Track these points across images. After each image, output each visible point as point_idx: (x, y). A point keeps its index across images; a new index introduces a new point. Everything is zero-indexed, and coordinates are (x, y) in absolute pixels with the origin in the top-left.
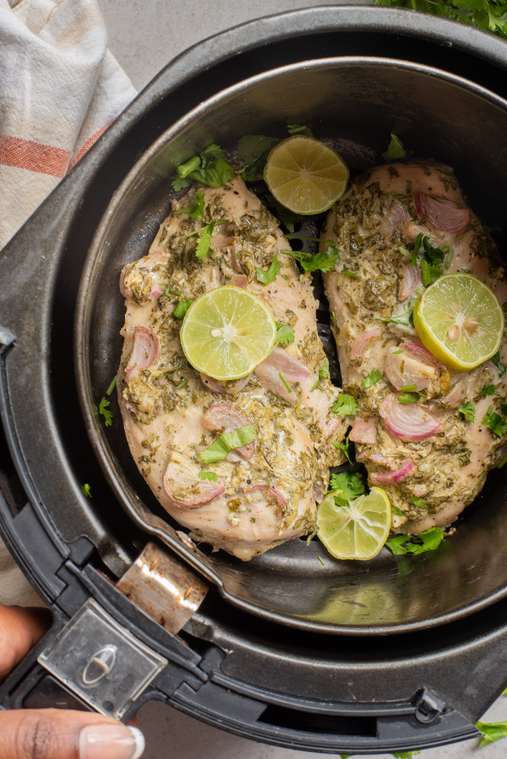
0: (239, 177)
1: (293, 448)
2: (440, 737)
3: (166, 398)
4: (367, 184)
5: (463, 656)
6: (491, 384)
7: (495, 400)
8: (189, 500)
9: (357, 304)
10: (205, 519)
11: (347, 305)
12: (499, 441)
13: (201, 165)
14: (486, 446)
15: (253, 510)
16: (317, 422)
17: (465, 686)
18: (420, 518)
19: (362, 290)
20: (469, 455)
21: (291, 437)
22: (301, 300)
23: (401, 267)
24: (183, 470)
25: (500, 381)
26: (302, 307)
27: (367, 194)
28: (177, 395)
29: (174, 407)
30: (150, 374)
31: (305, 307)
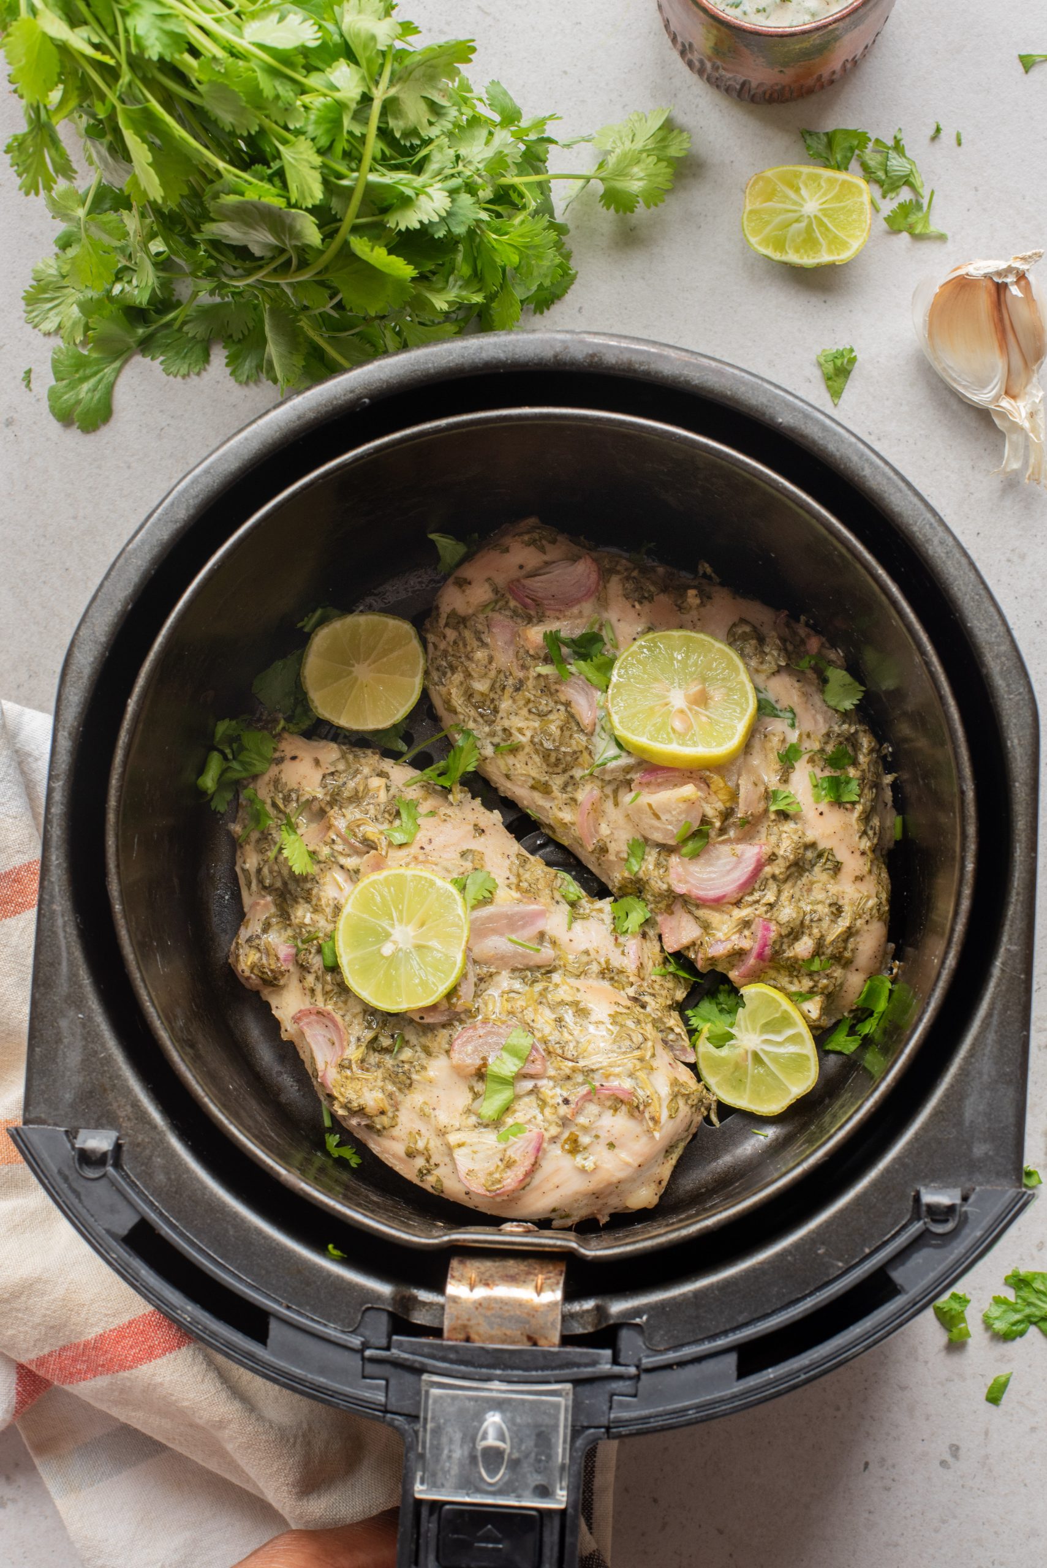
0: (286, 735)
1: (593, 1018)
2: (982, 1236)
3: (392, 1076)
4: (442, 621)
5: (936, 1113)
6: (788, 745)
7: (811, 760)
8: (509, 1180)
9: (544, 778)
10: (552, 1190)
11: (533, 788)
12: (859, 808)
13: (225, 758)
14: (847, 826)
15: (600, 1133)
16: (607, 962)
17: (970, 1149)
18: (839, 982)
19: (535, 757)
20: (833, 855)
21: (582, 1005)
22: (471, 828)
23: (557, 691)
24: (475, 1148)
25: (797, 732)
26: (480, 835)
27: (451, 634)
28: (403, 1062)
29: (410, 1078)
30: (350, 1061)
31: (483, 831)
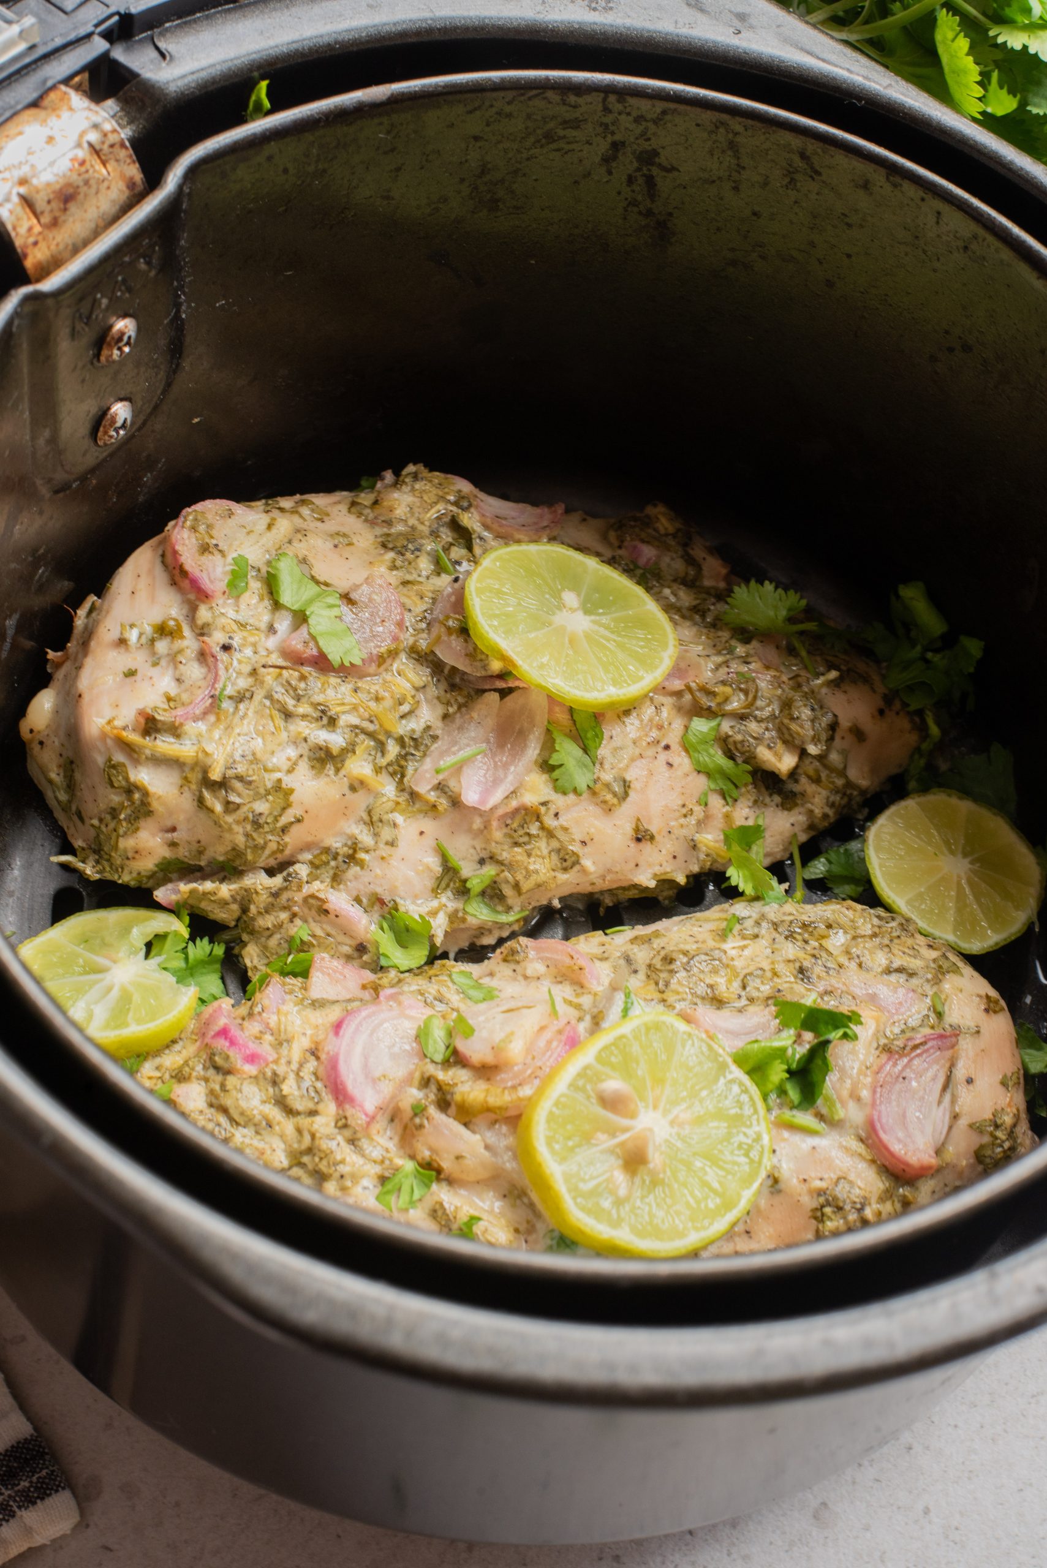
1: (303, 767)
10: (135, 585)
19: (696, 946)
22: (653, 829)
24: (253, 535)
28: (419, 556)
29: (392, 549)
30: (464, 509)
31: (638, 840)
